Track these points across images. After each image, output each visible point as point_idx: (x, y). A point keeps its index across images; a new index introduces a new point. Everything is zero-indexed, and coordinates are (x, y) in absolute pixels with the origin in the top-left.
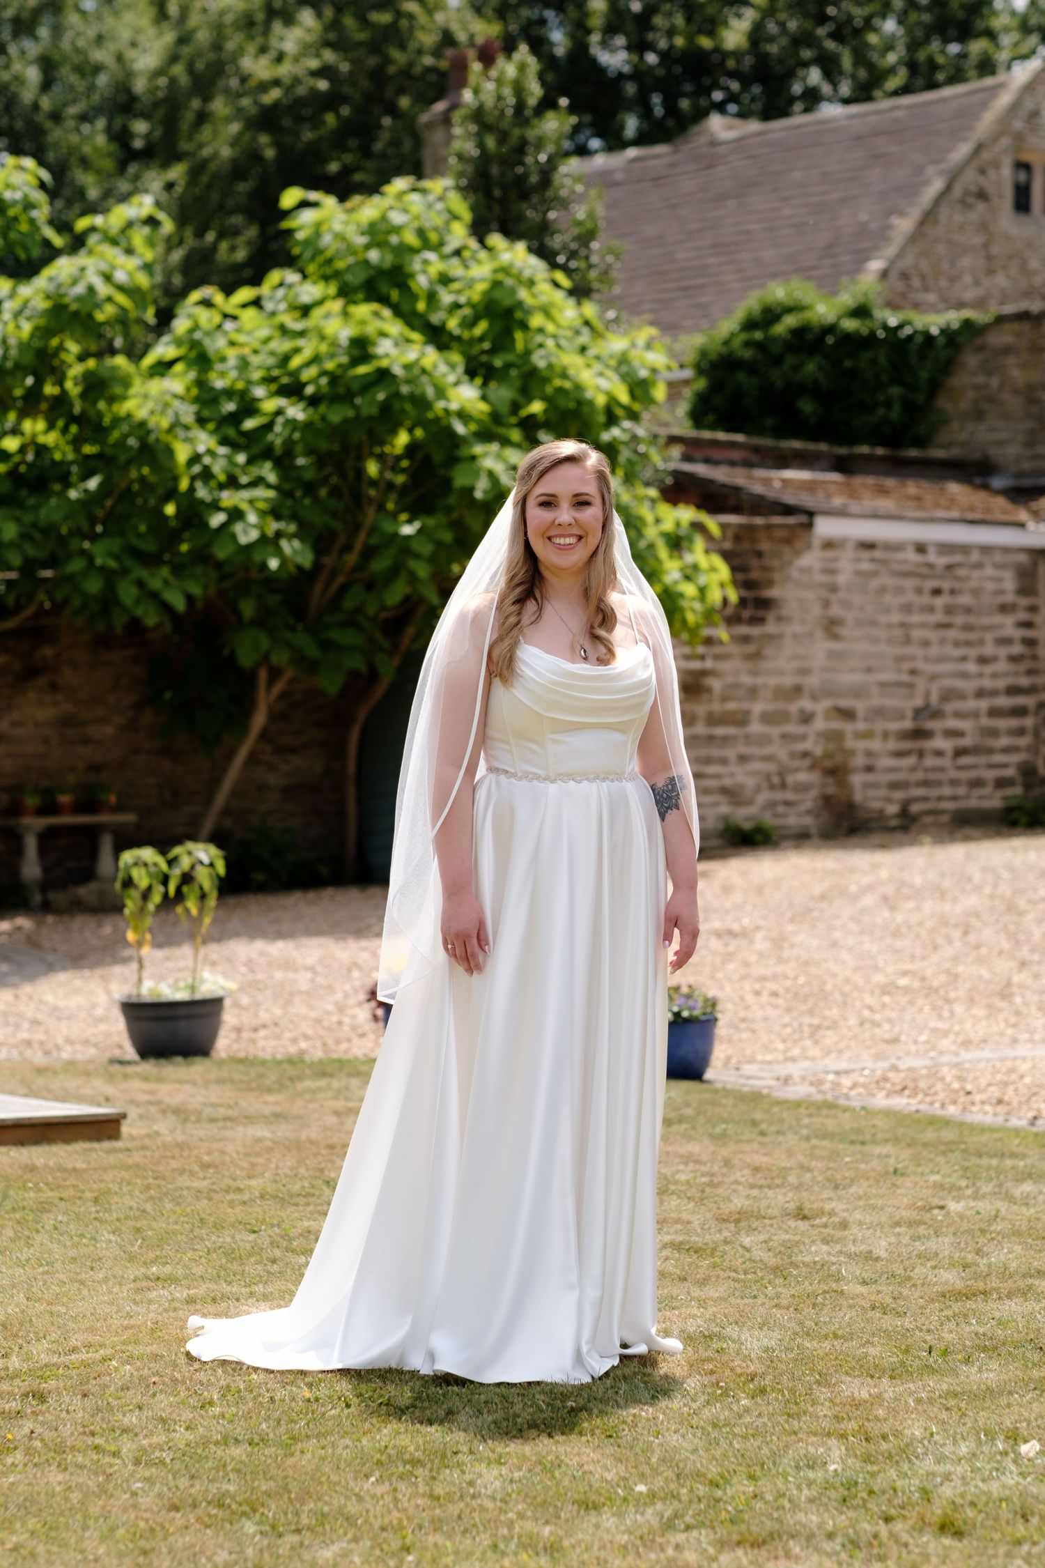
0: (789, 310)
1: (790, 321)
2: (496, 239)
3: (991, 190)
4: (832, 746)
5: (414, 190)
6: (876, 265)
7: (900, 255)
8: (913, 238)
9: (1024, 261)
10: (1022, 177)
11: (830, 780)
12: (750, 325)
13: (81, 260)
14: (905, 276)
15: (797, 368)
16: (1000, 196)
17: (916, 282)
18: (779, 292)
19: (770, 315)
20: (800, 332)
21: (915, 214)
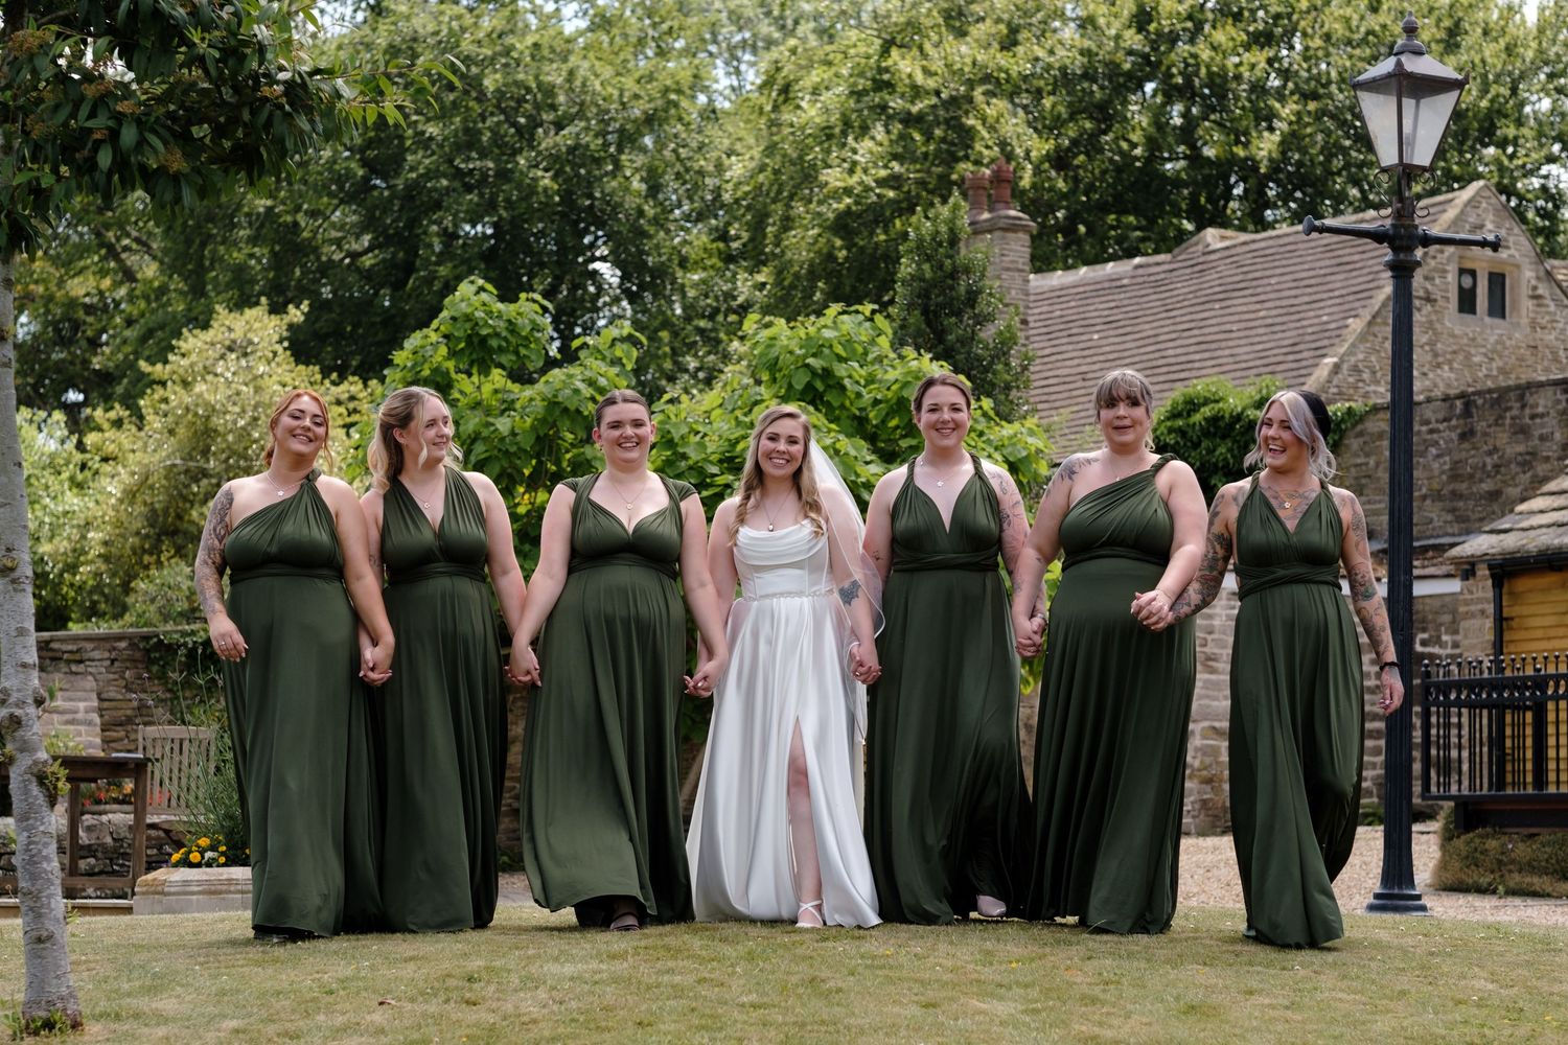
0: (1207, 402)
1: (1206, 411)
2: (909, 351)
3: (1437, 295)
4: (1208, 760)
5: (844, 313)
6: (1330, 361)
7: (1350, 352)
8: (1363, 337)
9: (1468, 356)
10: (1467, 282)
11: (1208, 788)
12: (1174, 415)
13: (574, 370)
14: (1356, 369)
15: (1210, 451)
16: (1447, 299)
17: (1366, 376)
18: (1199, 387)
19: (1192, 405)
20: (1215, 420)
21: (1367, 315)
